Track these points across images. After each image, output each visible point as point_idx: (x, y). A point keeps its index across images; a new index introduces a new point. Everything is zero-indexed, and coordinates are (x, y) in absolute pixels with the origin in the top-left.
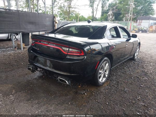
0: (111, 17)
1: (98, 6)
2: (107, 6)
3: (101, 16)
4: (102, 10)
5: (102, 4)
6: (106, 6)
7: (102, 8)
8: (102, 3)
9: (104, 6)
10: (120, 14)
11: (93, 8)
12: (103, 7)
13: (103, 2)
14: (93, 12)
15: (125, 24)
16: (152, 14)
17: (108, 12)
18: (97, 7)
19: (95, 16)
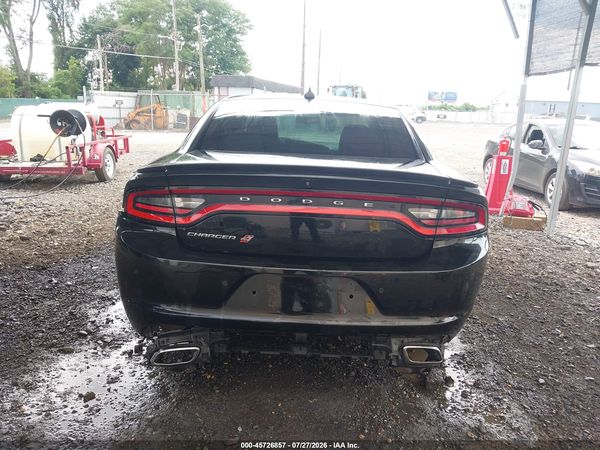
0: (99, 72)
1: (32, 23)
2: (75, 28)
3: (56, 68)
4: (56, 41)
5: (51, 17)
6: (68, 25)
7: (52, 32)
8: (47, 12)
9: (63, 27)
10: (134, 62)
11: (10, 28)
12: (55, 29)
13: (55, 9)
14: (13, 50)
15: (182, 103)
16: (242, 69)
17: (85, 53)
18: (28, 30)
19: (25, 67)
